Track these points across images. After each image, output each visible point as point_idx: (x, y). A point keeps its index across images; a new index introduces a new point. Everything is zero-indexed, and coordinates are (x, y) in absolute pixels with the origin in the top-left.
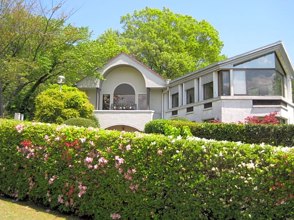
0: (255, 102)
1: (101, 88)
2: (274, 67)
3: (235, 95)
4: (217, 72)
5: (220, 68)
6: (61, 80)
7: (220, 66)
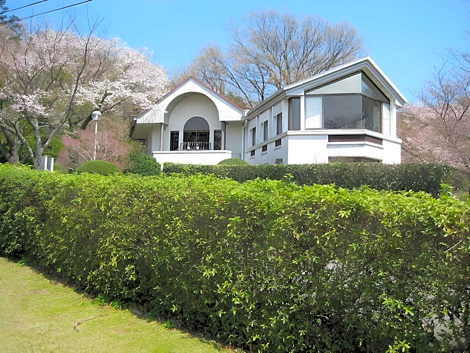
0: (332, 138)
1: (168, 122)
2: (360, 92)
3: (306, 129)
4: (288, 100)
5: (287, 95)
6: (97, 116)
7: (286, 92)
